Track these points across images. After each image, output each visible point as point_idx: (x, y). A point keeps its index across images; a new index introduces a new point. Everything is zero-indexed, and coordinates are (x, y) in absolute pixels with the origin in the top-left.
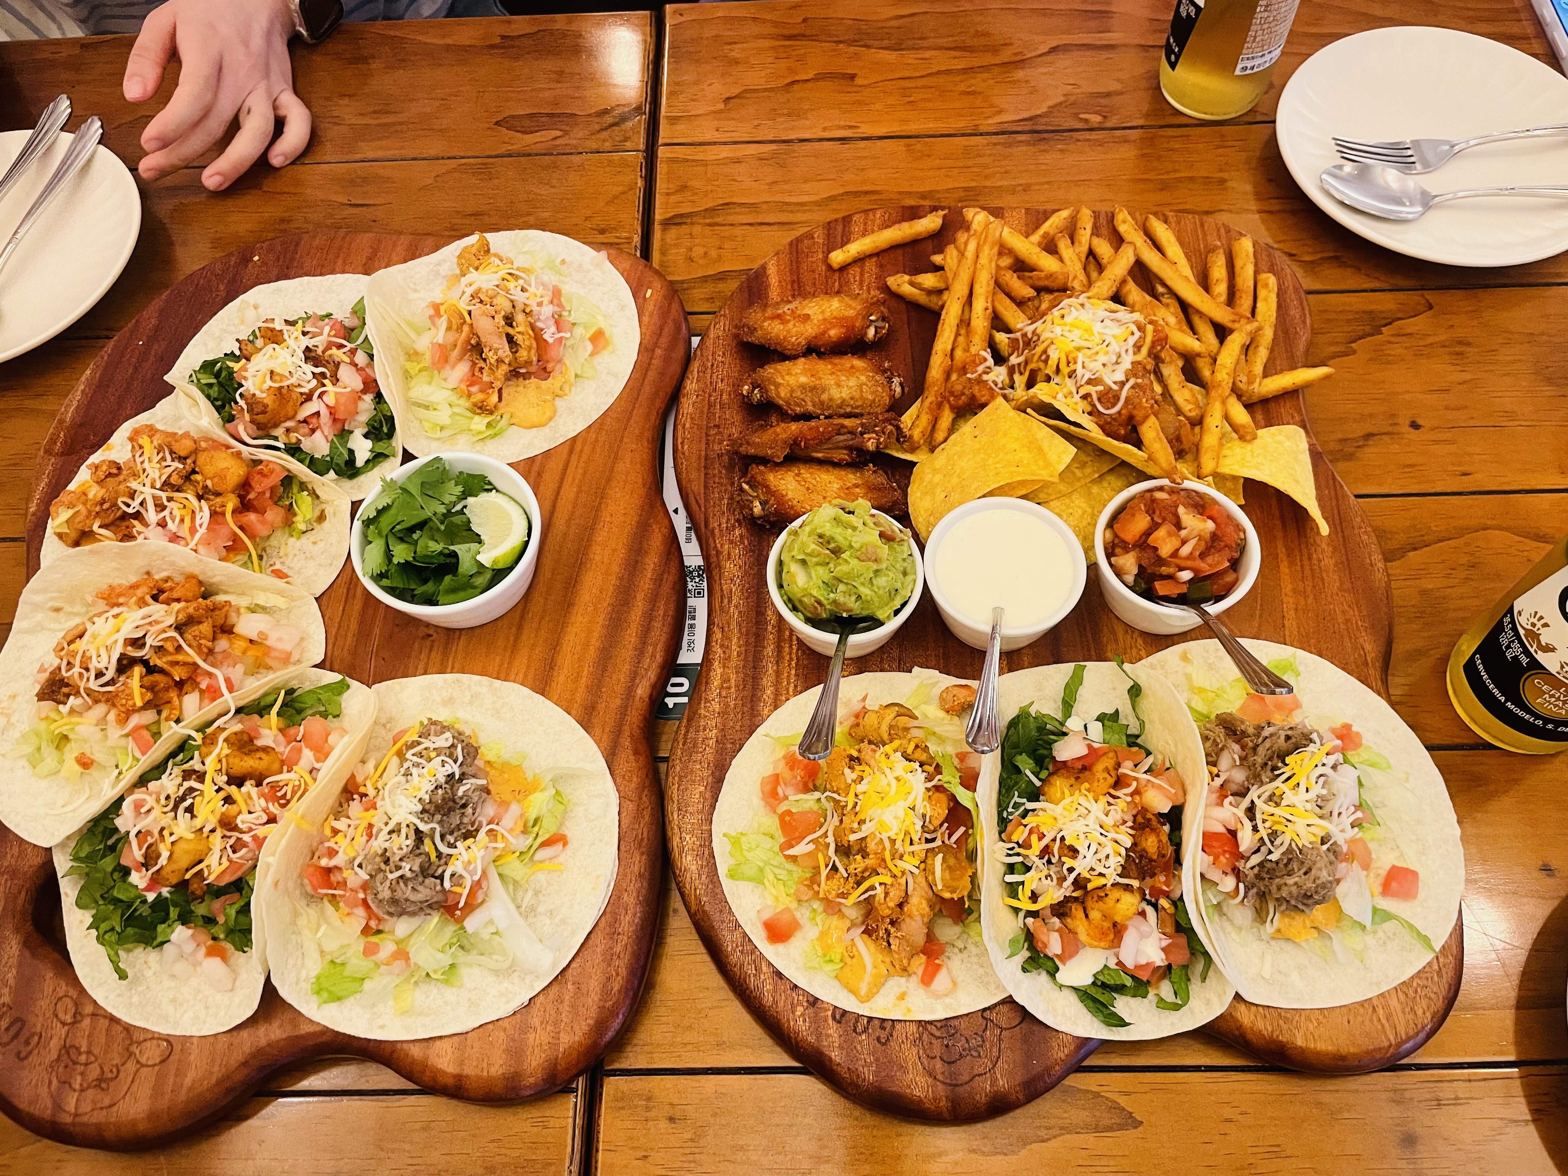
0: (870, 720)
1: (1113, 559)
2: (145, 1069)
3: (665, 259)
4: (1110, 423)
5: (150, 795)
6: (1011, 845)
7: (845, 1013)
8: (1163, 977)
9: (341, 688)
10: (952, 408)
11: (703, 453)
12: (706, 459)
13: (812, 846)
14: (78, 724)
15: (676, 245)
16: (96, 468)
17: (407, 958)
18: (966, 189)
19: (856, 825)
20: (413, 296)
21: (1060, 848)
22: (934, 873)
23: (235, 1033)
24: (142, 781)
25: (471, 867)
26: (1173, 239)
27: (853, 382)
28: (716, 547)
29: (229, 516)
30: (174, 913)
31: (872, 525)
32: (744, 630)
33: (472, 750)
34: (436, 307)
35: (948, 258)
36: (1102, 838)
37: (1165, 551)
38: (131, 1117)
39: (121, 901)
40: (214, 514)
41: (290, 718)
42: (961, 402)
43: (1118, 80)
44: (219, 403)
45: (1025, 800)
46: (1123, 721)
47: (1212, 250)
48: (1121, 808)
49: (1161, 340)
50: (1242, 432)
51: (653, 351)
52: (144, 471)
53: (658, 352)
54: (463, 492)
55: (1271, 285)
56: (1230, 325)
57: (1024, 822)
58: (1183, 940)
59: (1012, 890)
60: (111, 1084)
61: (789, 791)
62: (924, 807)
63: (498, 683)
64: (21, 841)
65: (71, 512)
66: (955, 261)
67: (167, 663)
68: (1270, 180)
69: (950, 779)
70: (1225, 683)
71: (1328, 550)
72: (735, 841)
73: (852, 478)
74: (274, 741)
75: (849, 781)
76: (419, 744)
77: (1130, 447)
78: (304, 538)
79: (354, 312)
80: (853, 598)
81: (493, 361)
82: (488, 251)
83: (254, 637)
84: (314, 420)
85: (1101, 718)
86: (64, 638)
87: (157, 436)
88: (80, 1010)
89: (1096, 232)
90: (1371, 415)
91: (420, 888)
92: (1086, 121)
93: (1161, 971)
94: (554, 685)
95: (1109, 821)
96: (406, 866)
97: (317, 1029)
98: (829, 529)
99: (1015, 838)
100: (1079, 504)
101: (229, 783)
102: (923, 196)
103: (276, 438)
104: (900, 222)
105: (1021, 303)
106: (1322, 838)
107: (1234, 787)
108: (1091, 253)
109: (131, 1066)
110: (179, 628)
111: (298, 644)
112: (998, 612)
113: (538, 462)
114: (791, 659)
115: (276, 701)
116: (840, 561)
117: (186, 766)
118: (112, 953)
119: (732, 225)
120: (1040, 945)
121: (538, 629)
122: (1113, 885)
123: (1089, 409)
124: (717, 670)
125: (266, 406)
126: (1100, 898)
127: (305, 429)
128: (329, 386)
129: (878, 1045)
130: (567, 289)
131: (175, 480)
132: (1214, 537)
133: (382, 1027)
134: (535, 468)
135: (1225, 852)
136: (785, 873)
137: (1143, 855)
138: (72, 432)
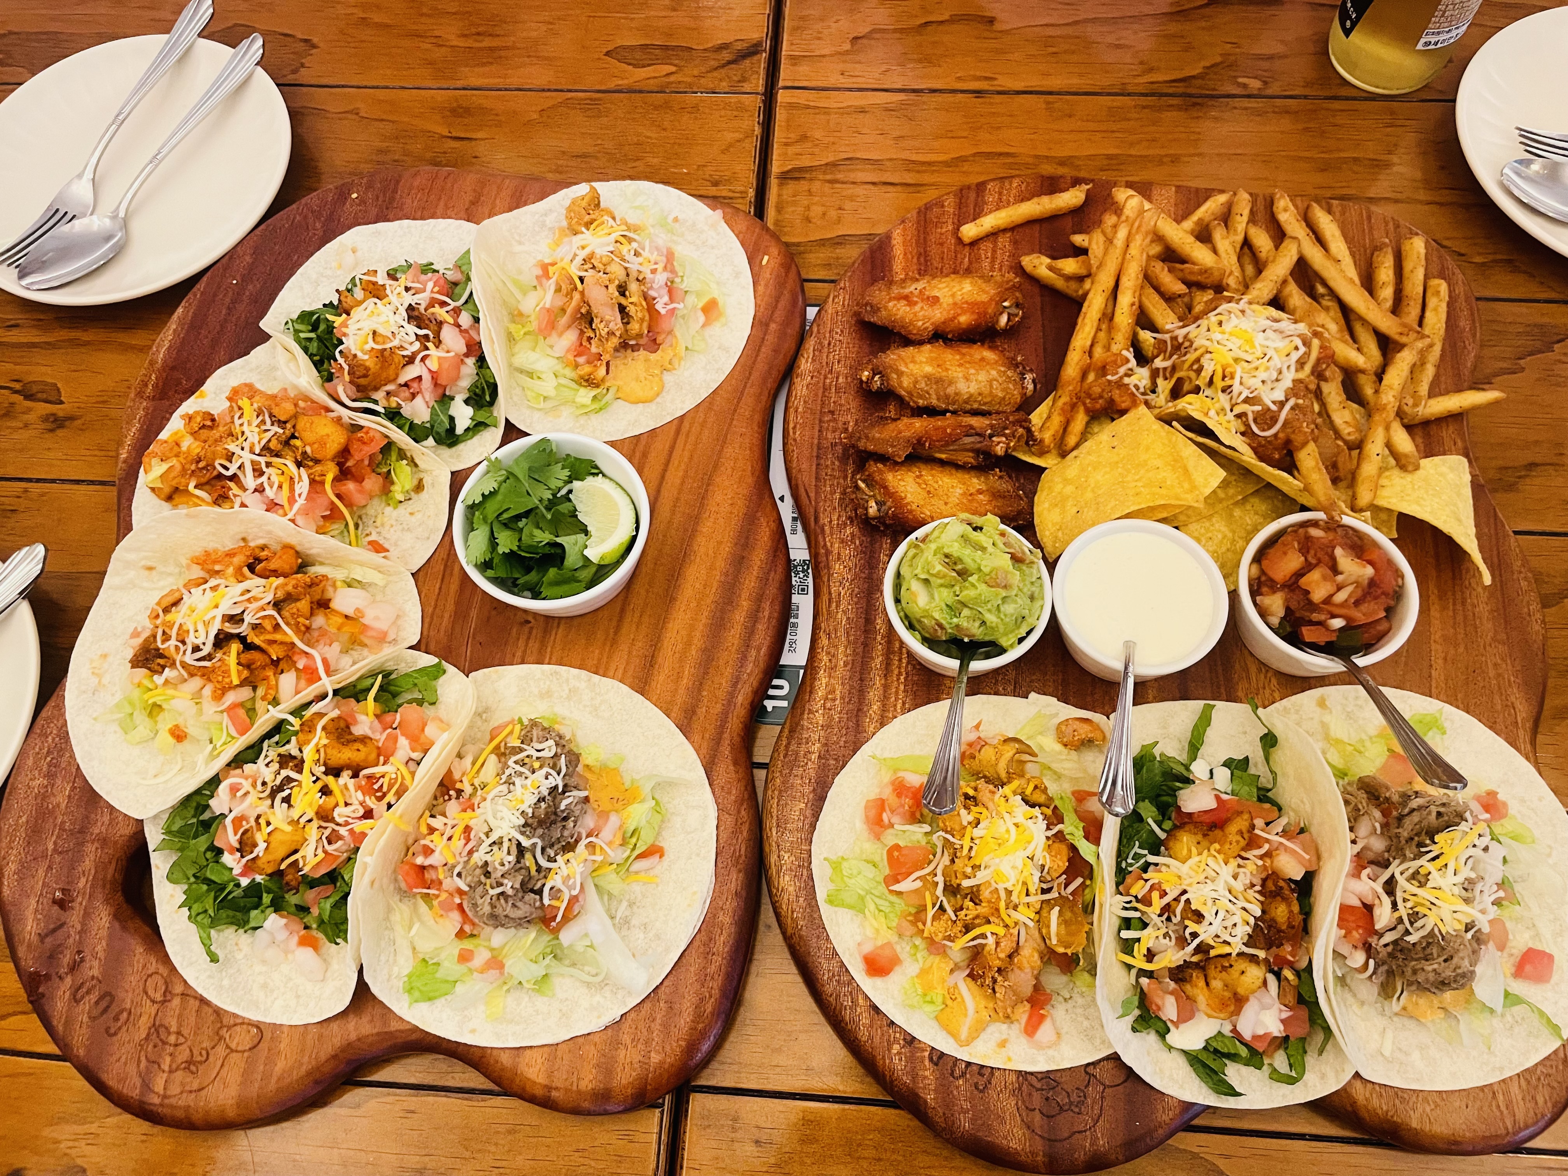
0: (988, 754)
1: (1258, 598)
2: (234, 1054)
3: (780, 218)
4: (1263, 446)
5: (246, 779)
6: (1128, 899)
7: (942, 1055)
8: (1278, 1047)
9: (437, 672)
10: (1087, 411)
11: (816, 441)
12: (819, 448)
13: (919, 884)
14: (174, 698)
15: (794, 203)
16: (190, 418)
17: (501, 966)
18: (1109, 157)
19: (969, 870)
20: (518, 248)
21: (1184, 910)
22: (1048, 927)
23: (325, 1025)
24: (238, 761)
25: (571, 882)
26: (1338, 233)
27: (982, 376)
28: (825, 545)
29: (328, 486)
30: (267, 899)
31: (1002, 546)
32: (852, 638)
33: (573, 758)
34: (545, 269)
35: (1093, 241)
36: (1230, 904)
37: (1318, 595)
38: (220, 1103)
39: (214, 882)
40: (312, 482)
41: (385, 703)
42: (1098, 406)
43: (1282, 42)
44: (317, 358)
45: (1146, 852)
46: (1252, 770)
47: (1377, 248)
48: (1251, 870)
49: (1327, 357)
50: (1403, 462)
51: (767, 325)
52: (243, 433)
53: (773, 326)
54: (570, 477)
55: (1442, 293)
56: (1397, 337)
57: (1145, 876)
58: (1304, 1013)
59: (1127, 946)
60: (201, 1067)
61: (895, 820)
62: (1042, 856)
63: (596, 678)
64: (111, 808)
65: (165, 467)
66: (1102, 247)
67: (264, 641)
68: (1442, 168)
69: (1073, 829)
70: (1364, 737)
71: (1484, 597)
72: (836, 866)
73: (976, 483)
74: (371, 728)
75: (965, 823)
76: (522, 750)
77: (1285, 475)
78: (402, 507)
79: (458, 267)
80: (977, 624)
81: (604, 333)
82: (598, 205)
83: (350, 612)
84: (415, 385)
85: (1228, 764)
86: (158, 604)
87: (257, 398)
88: (170, 988)
89: (1253, 219)
90: (1536, 442)
91: (519, 904)
92: (1245, 86)
93: (1279, 1041)
94: (653, 684)
95: (1238, 886)
96: (508, 884)
97: (408, 1027)
98: (955, 549)
99: (1133, 892)
100: (1219, 528)
101: (326, 773)
102: (1062, 162)
103: (376, 402)
104: (1039, 196)
105: (1169, 299)
106: (1467, 925)
107: (1370, 855)
108: (1247, 243)
109: (221, 1050)
110: (277, 605)
111: (394, 623)
112: (1129, 646)
113: (643, 442)
114: (900, 674)
115: (372, 685)
116: (967, 584)
117: (282, 750)
118: (204, 935)
119: (854, 183)
120: (1154, 1007)
121: (639, 624)
122: (1239, 955)
123: (1243, 429)
124: (822, 681)
125: (367, 369)
126: (1224, 968)
127: (406, 393)
128: (433, 351)
129: (976, 1092)
130: (681, 250)
131: (273, 445)
132: (1372, 583)
133: (473, 1031)
134: (641, 447)
135: (1359, 927)
136: (887, 904)
137: (1272, 924)
138: (164, 375)
